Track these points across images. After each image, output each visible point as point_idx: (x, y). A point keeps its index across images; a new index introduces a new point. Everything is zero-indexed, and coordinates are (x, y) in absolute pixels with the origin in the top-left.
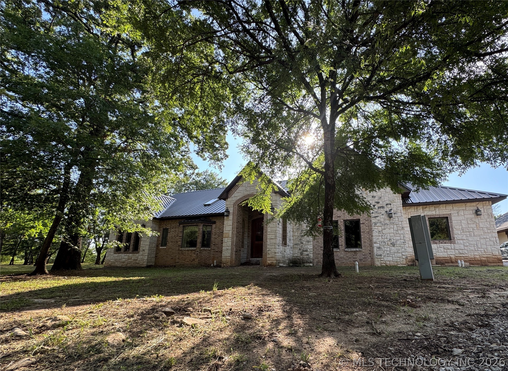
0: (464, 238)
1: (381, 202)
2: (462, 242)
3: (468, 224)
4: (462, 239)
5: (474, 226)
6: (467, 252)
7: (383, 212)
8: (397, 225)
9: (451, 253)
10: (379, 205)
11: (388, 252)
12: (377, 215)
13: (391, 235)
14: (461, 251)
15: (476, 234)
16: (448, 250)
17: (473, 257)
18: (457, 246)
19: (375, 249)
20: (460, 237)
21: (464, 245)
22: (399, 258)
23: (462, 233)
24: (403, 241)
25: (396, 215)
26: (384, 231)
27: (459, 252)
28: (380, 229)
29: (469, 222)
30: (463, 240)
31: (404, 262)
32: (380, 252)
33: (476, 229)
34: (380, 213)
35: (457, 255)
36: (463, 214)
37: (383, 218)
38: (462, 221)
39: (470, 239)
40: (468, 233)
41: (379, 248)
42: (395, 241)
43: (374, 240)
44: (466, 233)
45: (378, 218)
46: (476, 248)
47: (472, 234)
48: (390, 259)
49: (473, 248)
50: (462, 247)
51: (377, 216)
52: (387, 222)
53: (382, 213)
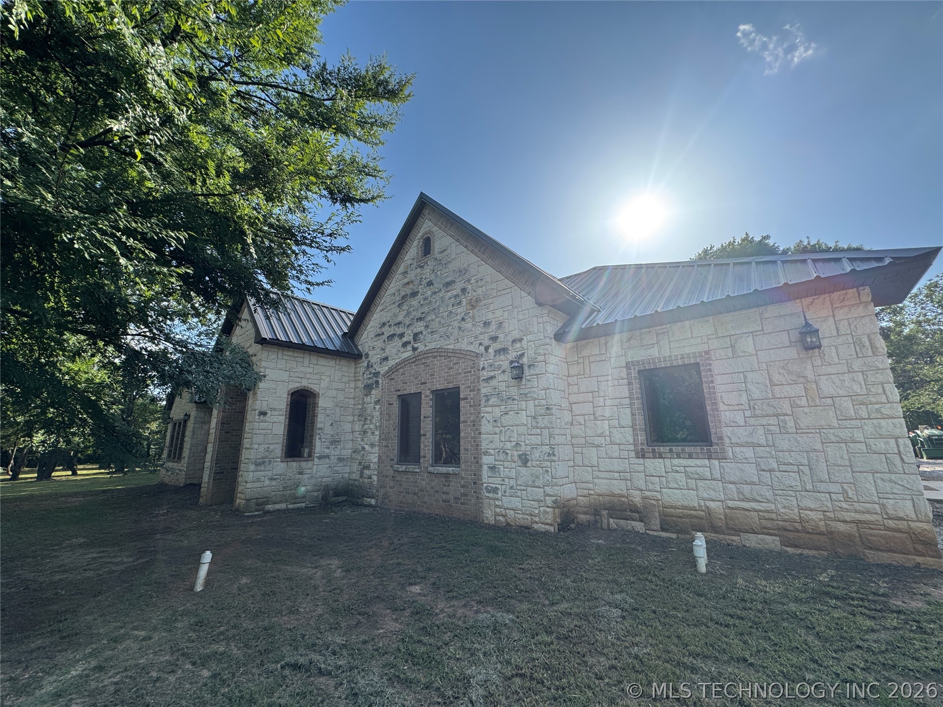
0: (760, 437)
1: (501, 336)
2: (749, 453)
3: (772, 384)
4: (748, 444)
5: (799, 390)
6: (769, 495)
7: (506, 365)
8: (535, 399)
9: (713, 494)
10: (497, 346)
11: (512, 482)
12: (492, 374)
13: (522, 429)
14: (746, 489)
15: (804, 422)
16: (701, 484)
17: (794, 514)
18: (731, 469)
19: (485, 472)
20: (742, 434)
21: (758, 465)
22: (536, 504)
23: (752, 421)
24: (546, 449)
25: (532, 372)
26: (506, 421)
27: (739, 492)
28: (497, 412)
29: (776, 378)
30: (754, 445)
31: (550, 518)
32: (495, 482)
33: (804, 402)
34: (500, 367)
35: (730, 503)
36: (751, 349)
37: (503, 380)
38: (750, 376)
39: (784, 444)
40: (773, 421)
41: (493, 468)
42: (528, 448)
43: (484, 445)
44: (764, 421)
45: (493, 383)
46: (807, 479)
47: (791, 424)
48: (516, 502)
49: (793, 480)
50: (751, 472)
51: (492, 378)
52: (514, 391)
53: (503, 368)
